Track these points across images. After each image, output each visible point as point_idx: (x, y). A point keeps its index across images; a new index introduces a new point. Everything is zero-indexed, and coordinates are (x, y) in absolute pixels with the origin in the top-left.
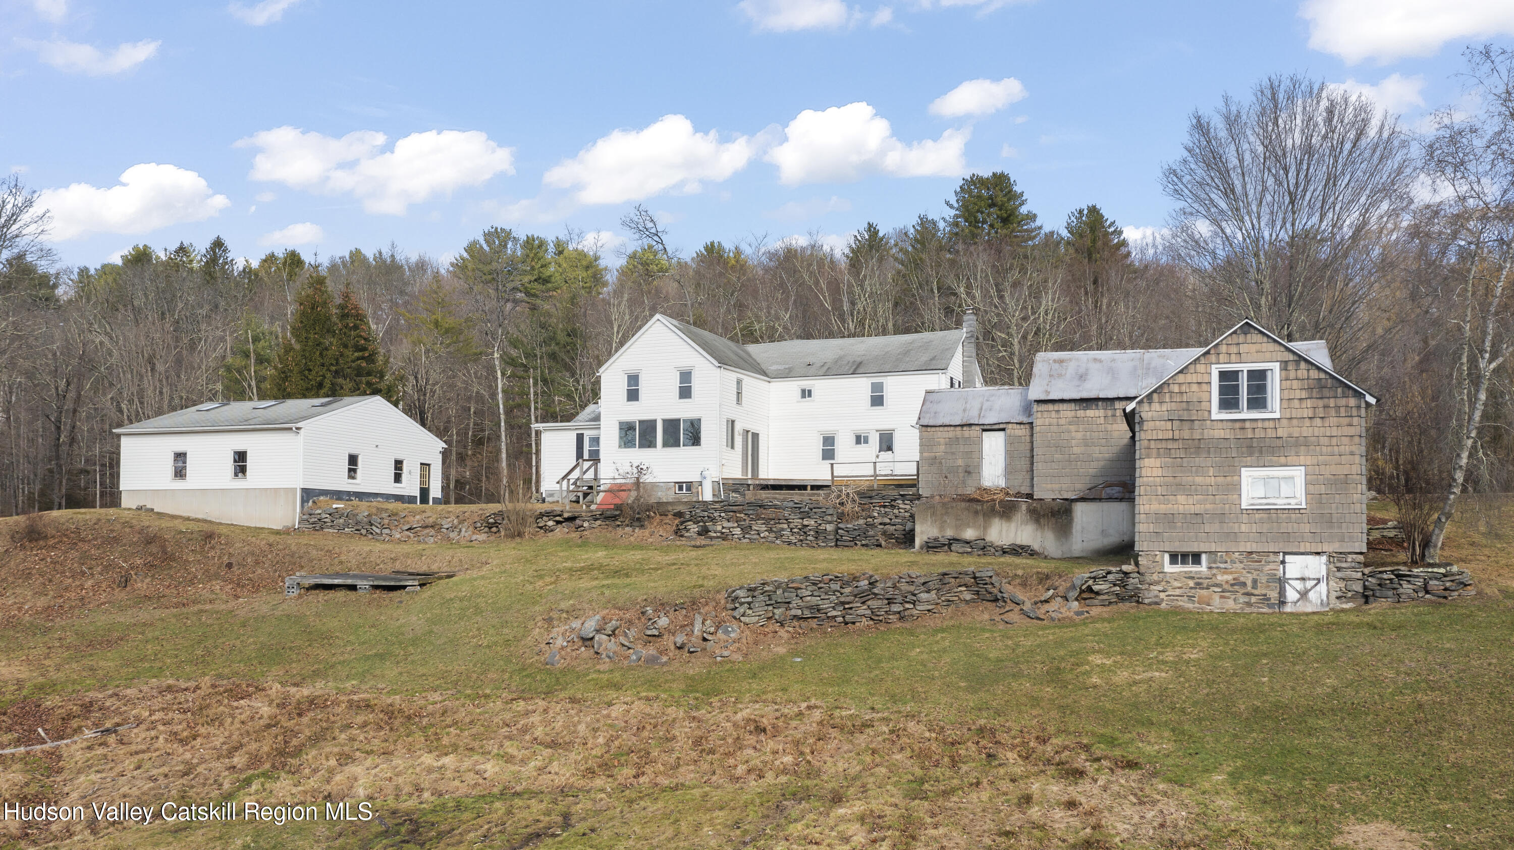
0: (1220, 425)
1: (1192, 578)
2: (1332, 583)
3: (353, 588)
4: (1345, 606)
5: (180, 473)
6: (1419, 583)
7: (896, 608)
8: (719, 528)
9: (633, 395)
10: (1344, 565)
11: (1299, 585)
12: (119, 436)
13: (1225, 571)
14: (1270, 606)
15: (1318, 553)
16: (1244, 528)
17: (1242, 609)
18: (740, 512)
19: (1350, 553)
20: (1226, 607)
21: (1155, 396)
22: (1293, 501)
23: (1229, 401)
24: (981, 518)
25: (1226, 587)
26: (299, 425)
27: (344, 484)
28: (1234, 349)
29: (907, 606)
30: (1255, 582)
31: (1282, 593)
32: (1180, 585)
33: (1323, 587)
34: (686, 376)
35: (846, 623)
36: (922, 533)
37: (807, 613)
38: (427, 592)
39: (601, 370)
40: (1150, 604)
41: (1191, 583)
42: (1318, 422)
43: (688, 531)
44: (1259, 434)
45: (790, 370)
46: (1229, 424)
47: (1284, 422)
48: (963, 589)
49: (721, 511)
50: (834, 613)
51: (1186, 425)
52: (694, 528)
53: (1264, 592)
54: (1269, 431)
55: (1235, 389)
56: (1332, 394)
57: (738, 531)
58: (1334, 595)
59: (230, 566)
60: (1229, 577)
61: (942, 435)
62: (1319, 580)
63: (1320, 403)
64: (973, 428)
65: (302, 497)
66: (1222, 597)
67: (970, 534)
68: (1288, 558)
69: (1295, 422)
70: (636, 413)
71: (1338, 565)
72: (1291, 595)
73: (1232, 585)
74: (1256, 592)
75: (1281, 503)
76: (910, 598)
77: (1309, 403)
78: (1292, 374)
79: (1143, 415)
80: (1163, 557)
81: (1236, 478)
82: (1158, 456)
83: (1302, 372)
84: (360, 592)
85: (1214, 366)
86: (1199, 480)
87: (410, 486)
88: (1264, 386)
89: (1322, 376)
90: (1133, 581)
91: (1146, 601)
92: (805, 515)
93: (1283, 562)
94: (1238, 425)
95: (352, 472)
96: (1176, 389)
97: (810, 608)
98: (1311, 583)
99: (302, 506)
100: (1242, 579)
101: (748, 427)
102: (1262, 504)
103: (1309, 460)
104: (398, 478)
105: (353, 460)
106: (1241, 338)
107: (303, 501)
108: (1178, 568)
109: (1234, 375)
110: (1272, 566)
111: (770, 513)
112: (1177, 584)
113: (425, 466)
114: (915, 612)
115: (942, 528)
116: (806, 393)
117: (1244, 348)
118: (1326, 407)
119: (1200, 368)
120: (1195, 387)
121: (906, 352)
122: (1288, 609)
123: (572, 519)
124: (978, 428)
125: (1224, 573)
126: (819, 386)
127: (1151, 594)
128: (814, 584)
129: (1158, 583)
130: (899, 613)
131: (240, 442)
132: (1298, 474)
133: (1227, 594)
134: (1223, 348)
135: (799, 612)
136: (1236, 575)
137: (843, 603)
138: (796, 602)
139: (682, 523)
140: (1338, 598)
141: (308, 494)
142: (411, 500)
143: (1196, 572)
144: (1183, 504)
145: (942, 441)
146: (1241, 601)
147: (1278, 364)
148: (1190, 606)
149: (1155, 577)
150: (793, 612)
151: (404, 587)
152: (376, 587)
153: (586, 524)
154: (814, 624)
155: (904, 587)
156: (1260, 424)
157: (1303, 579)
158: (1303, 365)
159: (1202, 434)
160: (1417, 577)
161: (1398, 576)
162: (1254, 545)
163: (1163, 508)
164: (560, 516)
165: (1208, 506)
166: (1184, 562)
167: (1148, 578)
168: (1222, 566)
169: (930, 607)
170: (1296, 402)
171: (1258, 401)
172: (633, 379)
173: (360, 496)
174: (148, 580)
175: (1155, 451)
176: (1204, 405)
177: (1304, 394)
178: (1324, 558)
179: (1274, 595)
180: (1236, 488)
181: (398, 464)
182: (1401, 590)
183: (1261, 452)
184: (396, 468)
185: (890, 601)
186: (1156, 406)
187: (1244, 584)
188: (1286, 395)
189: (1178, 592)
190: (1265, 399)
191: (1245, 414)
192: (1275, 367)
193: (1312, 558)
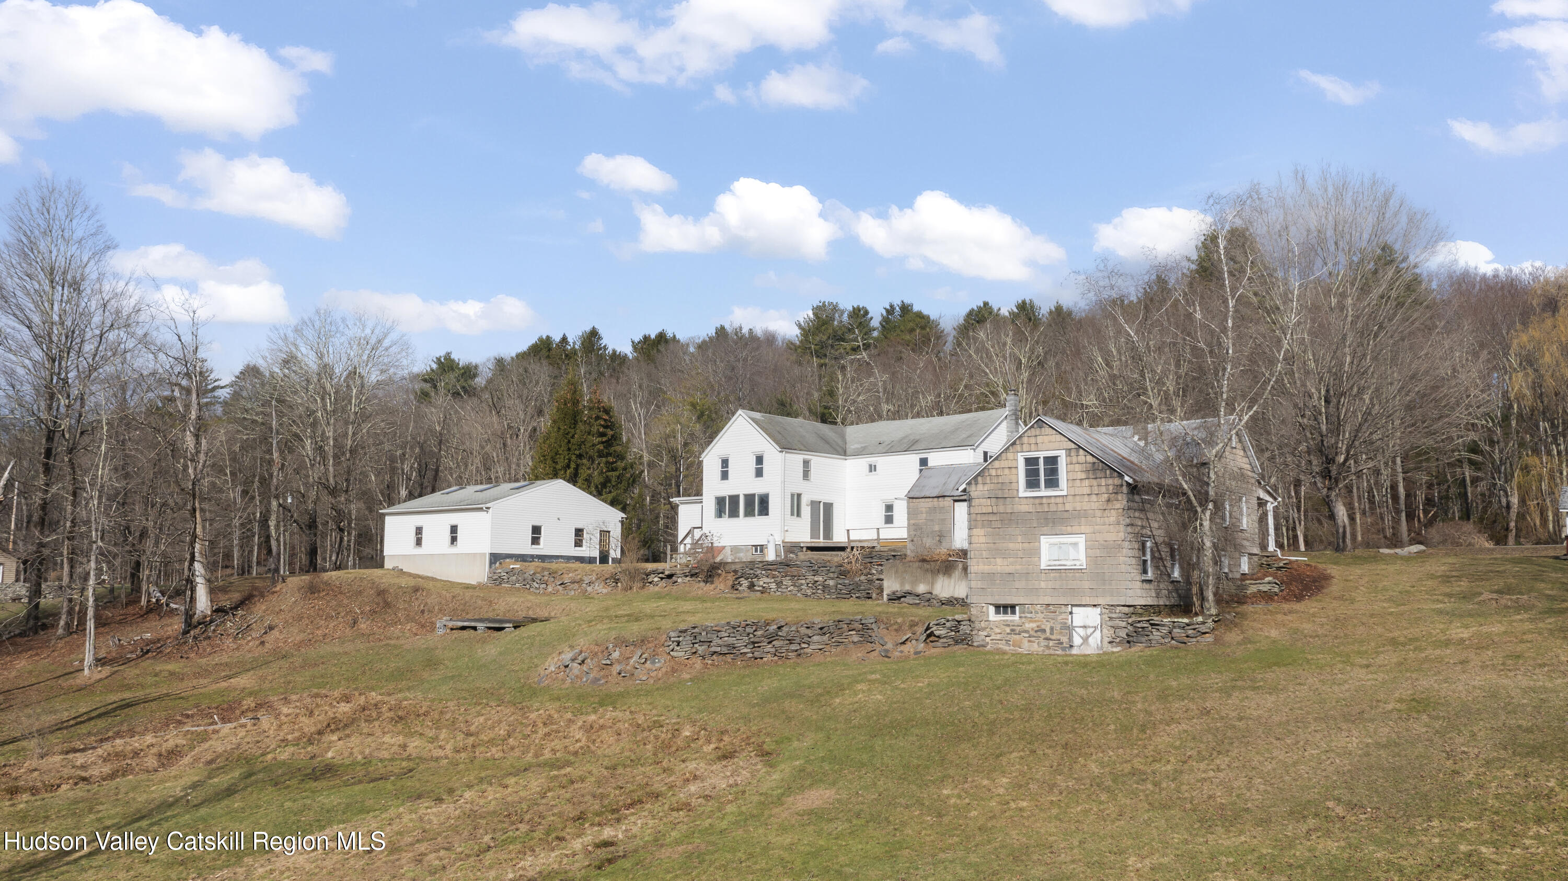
0: (1025, 501)
1: (1008, 625)
2: (1105, 631)
3: (475, 628)
4: (1115, 650)
5: (419, 542)
6: (1165, 630)
7: (793, 647)
8: (761, 583)
9: (725, 476)
10: (1114, 615)
11: (1081, 631)
12: (384, 515)
13: (1031, 620)
14: (1064, 649)
15: (1095, 606)
16: (1043, 585)
17: (1043, 651)
18: (775, 570)
19: (1118, 605)
20: (1032, 649)
21: (980, 478)
22: (1078, 563)
23: (1032, 483)
24: (929, 576)
25: (1032, 633)
26: (488, 505)
27: (527, 548)
28: (1033, 440)
29: (804, 645)
30: (1052, 629)
31: (1071, 639)
32: (999, 631)
33: (1098, 634)
34: (760, 460)
35: (756, 659)
36: (889, 587)
37: (725, 650)
38: (518, 632)
39: (703, 456)
40: (978, 647)
41: (1008, 630)
42: (1094, 498)
43: (741, 585)
44: (1053, 508)
45: (864, 448)
46: (1032, 500)
47: (1070, 498)
48: (854, 632)
49: (763, 570)
50: (745, 650)
51: (1001, 501)
52: (745, 583)
53: (1058, 637)
54: (1060, 505)
55: (1036, 472)
56: (1102, 475)
57: (773, 586)
58: (1106, 640)
59: (423, 612)
60: (1034, 625)
61: (924, 505)
62: (1096, 628)
63: (1095, 483)
64: (946, 499)
65: (491, 560)
66: (1029, 641)
67: (921, 588)
68: (1075, 609)
69: (1078, 497)
70: (727, 489)
71: (1111, 615)
72: (1077, 640)
73: (1036, 631)
74: (1053, 637)
75: (1069, 564)
76: (806, 639)
77: (1087, 482)
78: (1074, 459)
79: (971, 493)
80: (988, 608)
81: (1037, 544)
82: (983, 527)
83: (1082, 458)
84: (479, 632)
85: (1019, 454)
86: (1011, 546)
87: (590, 549)
88: (1057, 469)
89: (1095, 460)
90: (965, 628)
91: (975, 644)
92: (816, 573)
93: (1071, 613)
94: (1037, 501)
95: (535, 541)
96: (993, 472)
97: (728, 646)
98: (1090, 631)
99: (490, 567)
100: (1043, 627)
101: (817, 498)
102: (1056, 565)
103: (1088, 529)
104: (578, 543)
105: (536, 530)
106: (1038, 431)
107: (491, 563)
108: (1001, 617)
109: (1036, 460)
110: (1063, 616)
111: (794, 571)
112: (998, 630)
113: (605, 534)
114: (809, 650)
115: (902, 584)
116: (872, 468)
117: (1040, 439)
118: (1099, 485)
119: (1010, 455)
120: (1007, 471)
121: (955, 430)
122: (1075, 651)
123: (670, 576)
124: (949, 499)
125: (1031, 621)
126: (882, 461)
127: (980, 639)
128: (734, 628)
129: (984, 629)
130: (796, 651)
131: (454, 519)
132: (1081, 540)
133: (1032, 639)
134: (1025, 440)
135: (718, 649)
136: (1039, 623)
137: (754, 643)
138: (716, 641)
139: (737, 578)
140: (1110, 643)
141: (495, 558)
142: (591, 560)
143: (1011, 621)
144: (1001, 565)
145: (924, 510)
146: (1042, 644)
147: (1064, 451)
148: (1007, 648)
149: (983, 624)
150: (713, 649)
151: (503, 628)
152: (489, 628)
153: (680, 580)
154: (729, 658)
155: (803, 630)
156: (1053, 500)
157: (1085, 627)
158: (1081, 451)
159: (1013, 508)
160: (1163, 625)
161: (1152, 625)
162: (1050, 598)
163: (988, 569)
164: (662, 573)
165: (1018, 567)
166: (1005, 613)
167: (977, 625)
168: (1029, 615)
169: (820, 647)
170: (1078, 481)
171: (1052, 483)
172: (725, 463)
173: (543, 558)
174: (368, 623)
175: (980, 523)
176: (1014, 486)
177: (1083, 476)
178: (1098, 610)
179: (1065, 639)
180: (1037, 552)
181: (579, 532)
182: (1151, 637)
183: (1054, 523)
184: (576, 535)
185: (791, 642)
186: (980, 487)
187: (1044, 631)
188: (1071, 477)
189: (999, 637)
190: (1058, 479)
191: (1043, 492)
192: (1062, 454)
193: (1089, 610)
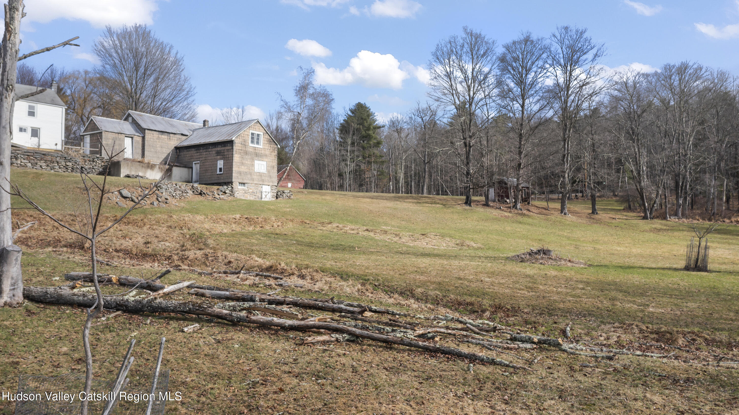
0: (250, 147)
4: (273, 200)
10: (273, 189)
14: (260, 198)
15: (269, 185)
16: (255, 177)
19: (274, 186)
20: (251, 199)
21: (238, 136)
22: (264, 171)
23: (252, 142)
25: (251, 193)
28: (255, 127)
30: (256, 192)
31: (262, 195)
36: (123, 172)
40: (236, 197)
41: (243, 191)
42: (269, 150)
44: (257, 151)
47: (263, 149)
51: (244, 146)
53: (258, 195)
54: (260, 151)
55: (253, 138)
56: (272, 143)
61: (110, 136)
62: (269, 193)
63: (270, 146)
64: (122, 135)
66: (250, 196)
68: (263, 186)
78: (265, 137)
80: (238, 184)
81: (254, 163)
82: (238, 154)
85: (250, 131)
86: (247, 162)
88: (259, 139)
89: (270, 138)
94: (253, 148)
96: (242, 135)
102: (259, 171)
103: (266, 160)
106: (256, 124)
108: (241, 187)
109: (254, 134)
110: (260, 188)
120: (246, 136)
122: (263, 200)
127: (236, 194)
132: (265, 163)
136: (253, 190)
140: (272, 197)
143: (244, 188)
144: (243, 169)
146: (254, 197)
148: (244, 198)
149: (237, 189)
157: (266, 192)
158: (267, 134)
159: (248, 150)
162: (256, 182)
163: (239, 169)
165: (248, 170)
168: (250, 187)
170: (264, 144)
176: (248, 141)
177: (266, 142)
183: (258, 156)
186: (238, 139)
189: (241, 194)
190: (259, 142)
191: (256, 146)
192: (262, 134)
193: (267, 186)
